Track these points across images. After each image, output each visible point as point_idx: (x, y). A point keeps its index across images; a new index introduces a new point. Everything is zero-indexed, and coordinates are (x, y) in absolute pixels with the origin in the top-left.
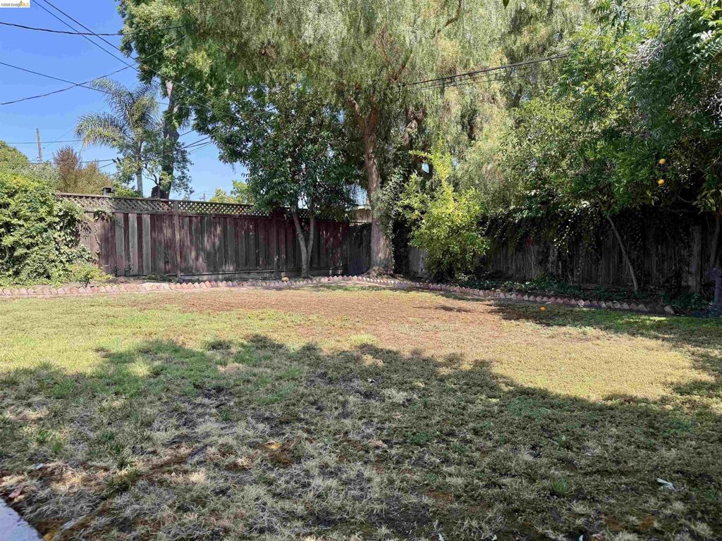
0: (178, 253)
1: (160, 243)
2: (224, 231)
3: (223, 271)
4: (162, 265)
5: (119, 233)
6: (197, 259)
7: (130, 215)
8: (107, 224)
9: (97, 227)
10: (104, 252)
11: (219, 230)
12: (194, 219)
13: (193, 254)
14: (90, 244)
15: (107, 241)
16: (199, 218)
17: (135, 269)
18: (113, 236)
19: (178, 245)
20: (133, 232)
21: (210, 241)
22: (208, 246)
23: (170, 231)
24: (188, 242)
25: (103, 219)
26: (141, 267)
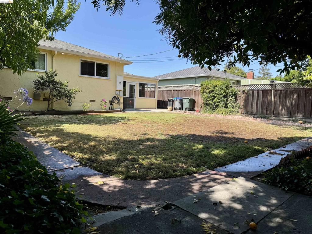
0: (273, 107)
1: (265, 103)
2: (299, 97)
3: (296, 116)
4: (265, 111)
5: (250, 98)
6: (282, 110)
7: (254, 91)
8: (246, 95)
9: (243, 96)
10: (244, 105)
11: (295, 97)
12: (282, 92)
13: (281, 107)
14: (241, 102)
15: (246, 101)
16: (285, 91)
17: (255, 112)
18: (248, 100)
19: (273, 103)
20: (255, 97)
21: (290, 101)
22: (288, 104)
23: (270, 97)
24: (278, 102)
25: (245, 93)
26: (257, 112)
